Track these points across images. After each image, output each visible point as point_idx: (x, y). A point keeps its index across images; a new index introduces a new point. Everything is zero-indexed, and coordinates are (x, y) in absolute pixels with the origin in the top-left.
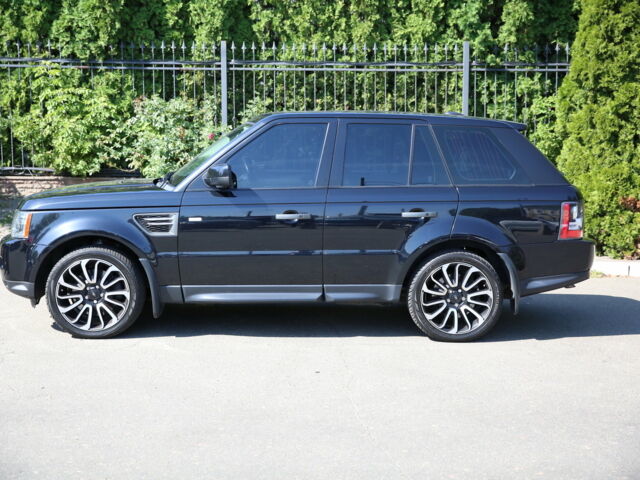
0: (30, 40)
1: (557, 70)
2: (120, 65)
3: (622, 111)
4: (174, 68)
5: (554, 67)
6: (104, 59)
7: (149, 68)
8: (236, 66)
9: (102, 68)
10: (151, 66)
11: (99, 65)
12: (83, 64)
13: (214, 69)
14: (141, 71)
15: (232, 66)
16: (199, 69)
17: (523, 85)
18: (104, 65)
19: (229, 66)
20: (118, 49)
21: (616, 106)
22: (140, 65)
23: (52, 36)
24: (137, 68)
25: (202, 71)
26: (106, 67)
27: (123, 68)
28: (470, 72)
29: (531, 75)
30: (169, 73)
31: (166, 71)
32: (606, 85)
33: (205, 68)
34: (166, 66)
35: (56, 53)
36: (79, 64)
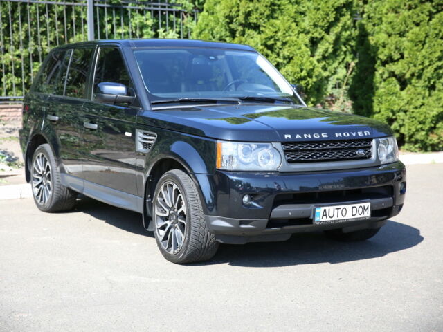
1: (159, 9)
3: (270, 43)
5: (157, 6)
17: (137, 20)
21: (265, 39)
28: (95, 8)
29: (142, 12)
32: (255, 21)
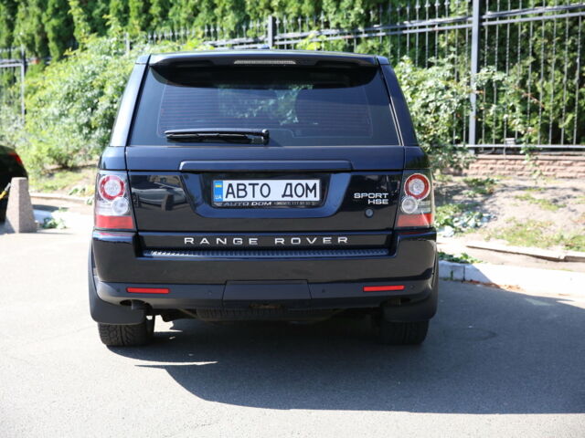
0: (307, 15)
2: (378, 31)
4: (427, 30)
6: (366, 27)
7: (405, 32)
8: (490, 20)
9: (363, 36)
10: (406, 29)
11: (361, 33)
12: (349, 34)
13: (466, 26)
14: (396, 35)
15: (484, 20)
16: (451, 27)
18: (366, 32)
19: (481, 20)
20: (377, 14)
22: (396, 30)
23: (324, 7)
24: (394, 33)
25: (455, 30)
26: (366, 35)
27: (381, 34)
30: (422, 34)
31: (420, 34)
33: (457, 26)
34: (421, 27)
35: (327, 25)
36: (344, 34)
